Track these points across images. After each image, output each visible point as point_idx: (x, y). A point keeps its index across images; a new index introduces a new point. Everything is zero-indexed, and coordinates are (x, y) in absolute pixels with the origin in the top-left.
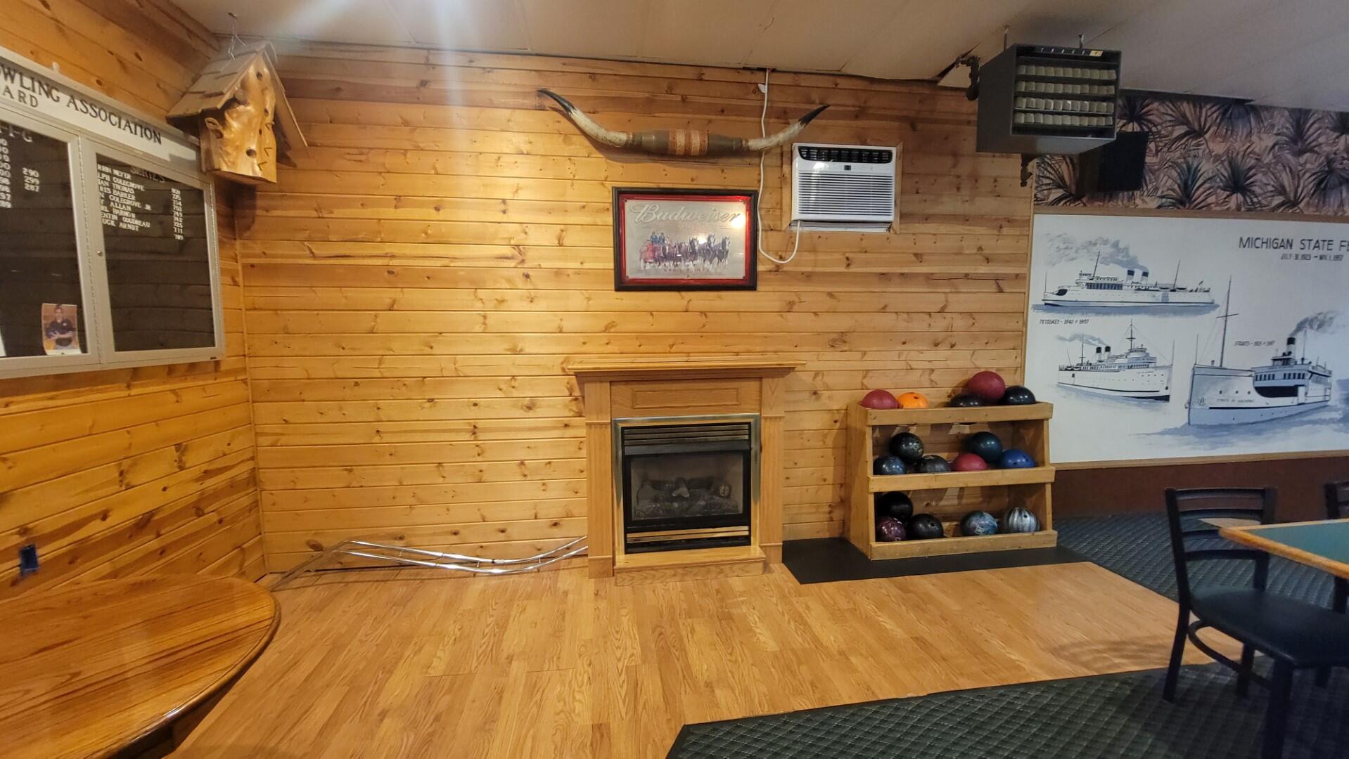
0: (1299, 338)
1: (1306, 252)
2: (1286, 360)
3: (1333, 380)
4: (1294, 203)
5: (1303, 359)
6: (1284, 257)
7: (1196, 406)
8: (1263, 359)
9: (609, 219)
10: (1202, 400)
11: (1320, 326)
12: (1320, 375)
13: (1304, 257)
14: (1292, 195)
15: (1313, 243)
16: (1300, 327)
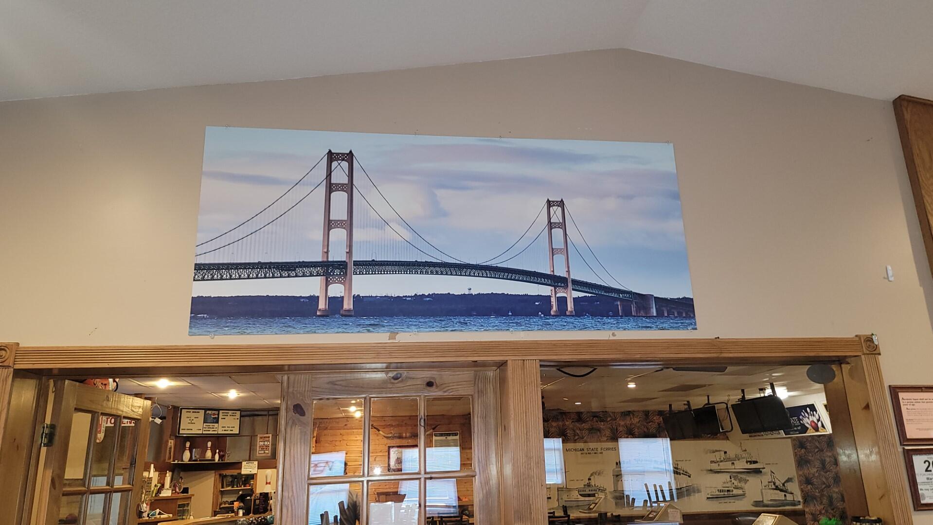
0: (592, 478)
1: (589, 452)
2: (589, 485)
3: (607, 491)
4: (583, 438)
5: (595, 485)
6: (582, 454)
7: (560, 500)
8: (581, 485)
9: (387, 454)
10: (562, 498)
11: (599, 474)
12: (603, 490)
13: (589, 453)
14: (581, 436)
15: (591, 450)
16: (592, 475)
